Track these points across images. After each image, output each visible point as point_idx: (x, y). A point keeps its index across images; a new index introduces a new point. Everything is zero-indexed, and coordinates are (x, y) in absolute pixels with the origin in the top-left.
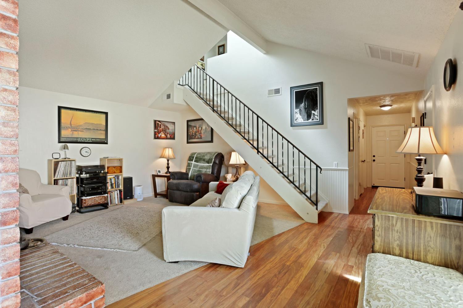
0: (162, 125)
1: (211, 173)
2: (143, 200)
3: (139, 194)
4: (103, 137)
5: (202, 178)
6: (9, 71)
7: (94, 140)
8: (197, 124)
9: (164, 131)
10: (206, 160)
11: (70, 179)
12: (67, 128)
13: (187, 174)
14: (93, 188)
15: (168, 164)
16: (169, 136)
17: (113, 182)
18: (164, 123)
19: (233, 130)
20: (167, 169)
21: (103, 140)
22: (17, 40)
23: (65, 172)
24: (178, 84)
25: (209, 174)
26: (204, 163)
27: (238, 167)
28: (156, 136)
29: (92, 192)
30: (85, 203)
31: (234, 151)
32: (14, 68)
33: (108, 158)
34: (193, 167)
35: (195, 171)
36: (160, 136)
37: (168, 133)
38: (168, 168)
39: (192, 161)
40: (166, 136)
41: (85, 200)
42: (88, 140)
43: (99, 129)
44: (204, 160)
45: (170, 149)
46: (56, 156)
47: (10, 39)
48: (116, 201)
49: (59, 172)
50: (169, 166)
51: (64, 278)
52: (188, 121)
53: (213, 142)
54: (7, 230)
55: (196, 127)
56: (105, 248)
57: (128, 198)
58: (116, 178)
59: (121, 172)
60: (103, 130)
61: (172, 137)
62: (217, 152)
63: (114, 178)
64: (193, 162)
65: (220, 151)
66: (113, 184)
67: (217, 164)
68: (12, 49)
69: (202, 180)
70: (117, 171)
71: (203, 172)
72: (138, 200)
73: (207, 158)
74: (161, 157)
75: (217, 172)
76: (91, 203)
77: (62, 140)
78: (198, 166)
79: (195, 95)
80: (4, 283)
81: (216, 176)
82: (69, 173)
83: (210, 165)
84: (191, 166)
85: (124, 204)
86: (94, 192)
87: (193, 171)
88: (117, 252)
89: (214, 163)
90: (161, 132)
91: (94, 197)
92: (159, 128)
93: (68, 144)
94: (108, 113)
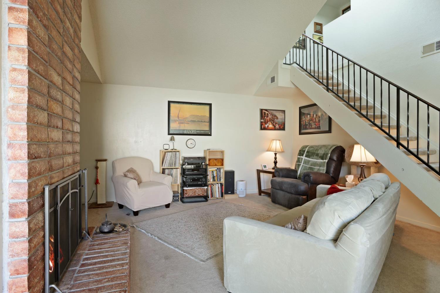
0: (269, 114)
1: (326, 173)
2: (245, 196)
3: (241, 189)
4: (207, 128)
5: (311, 178)
6: (18, 48)
7: (199, 132)
8: (311, 110)
9: (272, 121)
10: (320, 155)
11: (175, 169)
12: (175, 120)
13: (295, 171)
14: (194, 180)
15: (276, 158)
16: (277, 126)
17: (215, 175)
18: (271, 111)
19: (356, 114)
20: (274, 164)
21: (207, 132)
22: (26, 13)
23: (170, 162)
24: (284, 64)
25: (322, 174)
26: (317, 159)
27: (363, 166)
28: (263, 126)
29: (193, 183)
30: (186, 193)
31: (357, 143)
32: (23, 44)
33: (209, 149)
34: (303, 164)
35: (305, 168)
36: (267, 127)
37: (276, 123)
38: (276, 163)
39: (303, 155)
40: (275, 127)
41: (186, 190)
42: (193, 132)
43: (203, 121)
44: (317, 155)
45: (278, 141)
46: (166, 147)
47: (19, 12)
48: (217, 194)
49: (165, 162)
50: (276, 161)
51: (105, 279)
52: (300, 108)
53: (331, 133)
54: (15, 223)
55: (310, 114)
56: (177, 248)
57: (229, 192)
58: (218, 171)
59: (222, 165)
60: (207, 121)
61: (281, 127)
62: (335, 145)
63: (216, 171)
64: (304, 157)
65: (339, 144)
66: (215, 176)
67: (335, 160)
68: (22, 24)
69: (310, 181)
70: (218, 163)
71: (316, 170)
72: (240, 196)
73: (321, 152)
74: (268, 150)
75: (334, 171)
76: (191, 194)
77: (171, 132)
78: (310, 163)
79: (304, 73)
80: (12, 280)
81: (332, 177)
82: (174, 164)
83: (325, 162)
84: (301, 161)
85: (224, 198)
86: (194, 183)
87: (303, 169)
88: (185, 256)
89: (331, 159)
90: (269, 122)
91: (195, 189)
92: (266, 118)
93: (175, 136)
94: (211, 104)
